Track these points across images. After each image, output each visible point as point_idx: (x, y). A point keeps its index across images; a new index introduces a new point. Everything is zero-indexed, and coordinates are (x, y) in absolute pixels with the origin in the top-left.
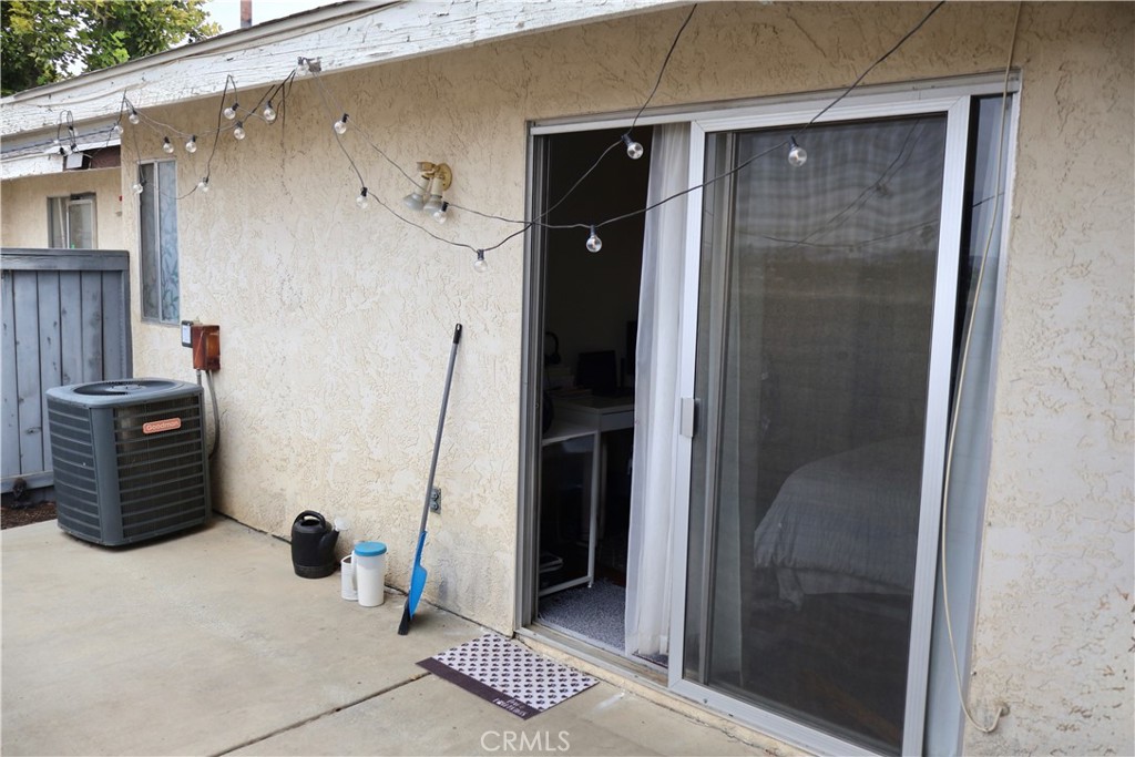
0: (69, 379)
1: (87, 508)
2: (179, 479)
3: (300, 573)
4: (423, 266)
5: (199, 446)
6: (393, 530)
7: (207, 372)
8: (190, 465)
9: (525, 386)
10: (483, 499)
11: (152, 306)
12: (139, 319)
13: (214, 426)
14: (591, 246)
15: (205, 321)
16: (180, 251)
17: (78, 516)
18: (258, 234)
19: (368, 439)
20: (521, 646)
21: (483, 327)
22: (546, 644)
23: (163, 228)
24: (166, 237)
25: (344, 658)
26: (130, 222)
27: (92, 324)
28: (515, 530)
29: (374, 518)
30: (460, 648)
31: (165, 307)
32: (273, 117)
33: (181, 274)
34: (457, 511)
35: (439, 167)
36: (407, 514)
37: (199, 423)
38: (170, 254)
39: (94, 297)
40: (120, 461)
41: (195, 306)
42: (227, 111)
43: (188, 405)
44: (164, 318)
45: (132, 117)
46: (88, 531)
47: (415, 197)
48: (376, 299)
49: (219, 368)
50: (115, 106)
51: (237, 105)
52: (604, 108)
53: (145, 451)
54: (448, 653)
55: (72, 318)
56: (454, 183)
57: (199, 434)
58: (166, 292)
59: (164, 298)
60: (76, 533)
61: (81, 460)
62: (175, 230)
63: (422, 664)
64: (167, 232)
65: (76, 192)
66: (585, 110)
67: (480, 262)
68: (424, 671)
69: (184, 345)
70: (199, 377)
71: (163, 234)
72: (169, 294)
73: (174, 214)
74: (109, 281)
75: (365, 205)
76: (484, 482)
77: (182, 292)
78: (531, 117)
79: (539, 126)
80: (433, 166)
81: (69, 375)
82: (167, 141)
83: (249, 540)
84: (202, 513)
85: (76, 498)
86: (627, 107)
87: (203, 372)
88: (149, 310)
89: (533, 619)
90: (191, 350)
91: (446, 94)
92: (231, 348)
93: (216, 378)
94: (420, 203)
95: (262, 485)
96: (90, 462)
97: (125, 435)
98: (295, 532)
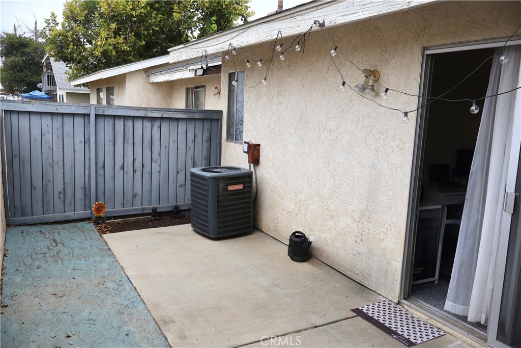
0: (196, 164)
1: (204, 221)
2: (241, 211)
3: (293, 259)
4: (361, 119)
5: (250, 197)
6: (338, 244)
7: (254, 165)
8: (245, 206)
9: (413, 180)
10: (386, 234)
11: (231, 134)
12: (225, 140)
13: (255, 189)
14: (473, 110)
15: (254, 142)
16: (245, 110)
17: (200, 224)
18: (280, 104)
19: (328, 200)
20: (402, 309)
21: (392, 150)
22: (415, 310)
23: (238, 100)
24: (239, 105)
25: (316, 302)
26: (224, 98)
27: (207, 141)
28: (403, 251)
29: (328, 237)
30: (371, 305)
31: (237, 135)
32: (299, 49)
33: (244, 121)
34: (371, 239)
35: (373, 71)
36: (345, 237)
37: (250, 187)
38: (240, 112)
39: (208, 130)
40: (218, 202)
41: (250, 134)
42: (278, 47)
43: (246, 179)
44: (236, 140)
45: (233, 52)
46: (204, 230)
47: (360, 86)
48: (336, 134)
49: (259, 163)
50: (226, 47)
51: (282, 44)
52: (469, 39)
53: (229, 198)
54: (366, 307)
55: (199, 139)
56: (380, 79)
57: (250, 192)
58: (237, 129)
59: (236, 131)
60: (199, 231)
61: (203, 200)
62: (243, 101)
63: (354, 311)
64: (239, 103)
65: (198, 85)
66: (458, 41)
67: (406, 118)
68: (355, 314)
69: (245, 152)
70: (250, 166)
71: (238, 103)
72: (238, 130)
73: (243, 95)
74: (214, 123)
75: (343, 90)
76: (387, 226)
77: (245, 129)
78: (426, 45)
79: (430, 50)
80: (371, 71)
81: (197, 163)
82: (248, 62)
83: (269, 241)
84: (249, 227)
85: (199, 216)
86: (483, 38)
87: (252, 165)
88: (230, 137)
89: (409, 296)
90: (247, 154)
91: (379, 36)
92: (265, 155)
93: (257, 168)
94: (363, 89)
95: (276, 217)
96: (206, 201)
97: (221, 191)
98: (291, 240)
